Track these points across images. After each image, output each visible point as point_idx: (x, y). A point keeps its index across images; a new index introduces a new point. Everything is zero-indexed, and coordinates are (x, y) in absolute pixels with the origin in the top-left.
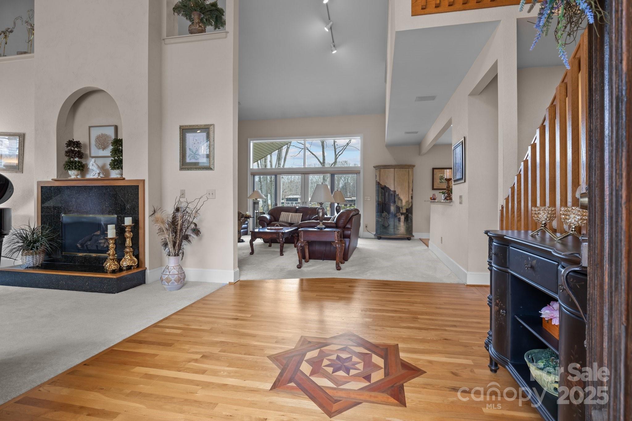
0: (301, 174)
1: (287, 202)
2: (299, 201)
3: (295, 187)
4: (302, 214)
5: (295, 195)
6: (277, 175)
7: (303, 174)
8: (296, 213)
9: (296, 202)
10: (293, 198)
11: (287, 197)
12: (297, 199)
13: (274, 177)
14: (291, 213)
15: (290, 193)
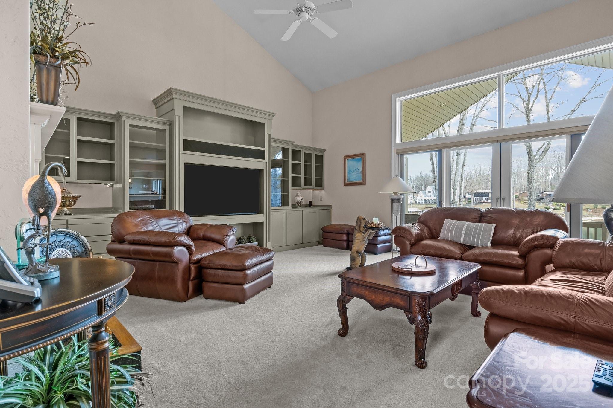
0: (493, 142)
1: (475, 197)
2: (490, 196)
3: (485, 180)
4: (494, 225)
5: (485, 189)
6: (443, 150)
7: (498, 141)
8: (479, 222)
9: (486, 197)
10: (482, 193)
11: (474, 192)
12: (488, 194)
13: (436, 154)
14: (467, 223)
15: (478, 187)
